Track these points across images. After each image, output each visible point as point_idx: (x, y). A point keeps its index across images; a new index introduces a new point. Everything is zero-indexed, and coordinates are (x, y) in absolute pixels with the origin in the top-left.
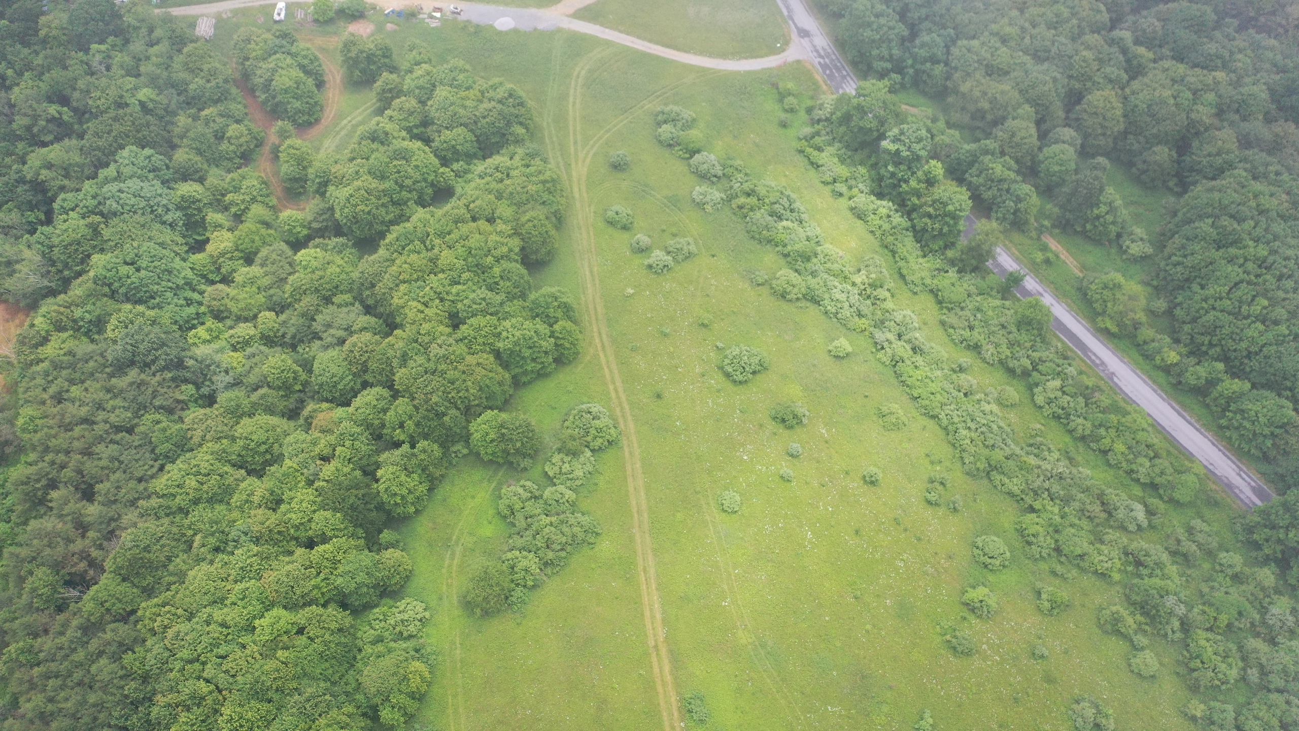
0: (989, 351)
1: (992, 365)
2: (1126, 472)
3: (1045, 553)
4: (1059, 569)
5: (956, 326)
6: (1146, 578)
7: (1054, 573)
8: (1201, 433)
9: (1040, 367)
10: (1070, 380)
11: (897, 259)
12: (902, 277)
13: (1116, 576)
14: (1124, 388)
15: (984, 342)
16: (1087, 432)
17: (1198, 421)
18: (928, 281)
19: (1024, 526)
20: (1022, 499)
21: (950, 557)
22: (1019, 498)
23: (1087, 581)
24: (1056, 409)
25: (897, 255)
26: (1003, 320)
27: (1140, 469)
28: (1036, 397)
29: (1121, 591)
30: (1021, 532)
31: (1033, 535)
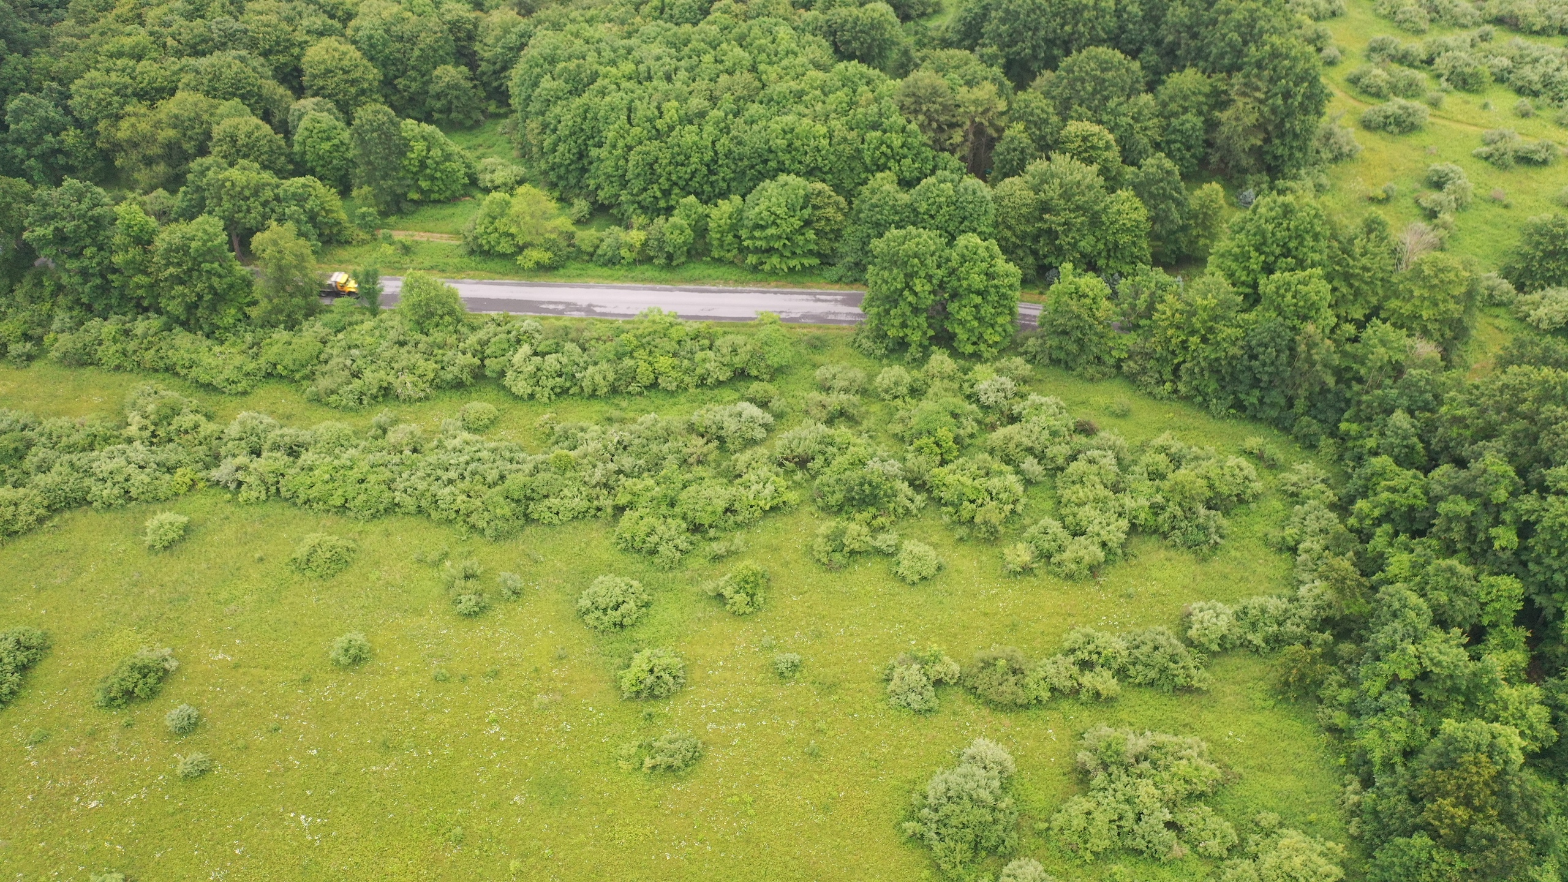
0: (405, 384)
1: (427, 398)
2: (697, 386)
3: (682, 542)
4: (718, 547)
5: (333, 387)
6: (826, 469)
7: (716, 558)
8: (741, 292)
9: (488, 352)
10: (536, 335)
11: (183, 372)
12: (208, 387)
13: (792, 497)
14: (616, 311)
15: (391, 378)
16: (611, 377)
17: (726, 282)
18: (251, 366)
19: (627, 535)
20: (599, 509)
21: (561, 658)
22: (593, 512)
23: (763, 534)
24: (551, 383)
25: (178, 369)
26: (393, 335)
27: (707, 365)
28: (514, 390)
29: (813, 509)
30: (632, 547)
31: (648, 535)
